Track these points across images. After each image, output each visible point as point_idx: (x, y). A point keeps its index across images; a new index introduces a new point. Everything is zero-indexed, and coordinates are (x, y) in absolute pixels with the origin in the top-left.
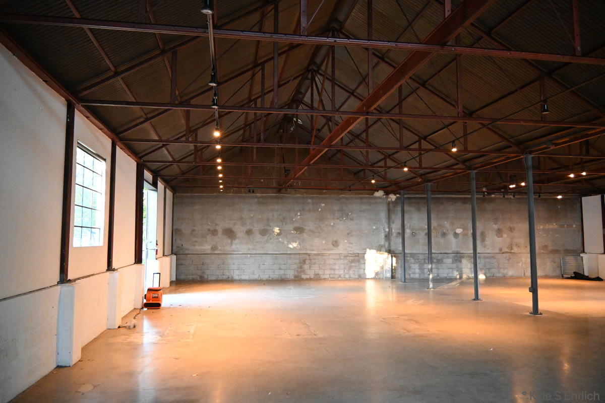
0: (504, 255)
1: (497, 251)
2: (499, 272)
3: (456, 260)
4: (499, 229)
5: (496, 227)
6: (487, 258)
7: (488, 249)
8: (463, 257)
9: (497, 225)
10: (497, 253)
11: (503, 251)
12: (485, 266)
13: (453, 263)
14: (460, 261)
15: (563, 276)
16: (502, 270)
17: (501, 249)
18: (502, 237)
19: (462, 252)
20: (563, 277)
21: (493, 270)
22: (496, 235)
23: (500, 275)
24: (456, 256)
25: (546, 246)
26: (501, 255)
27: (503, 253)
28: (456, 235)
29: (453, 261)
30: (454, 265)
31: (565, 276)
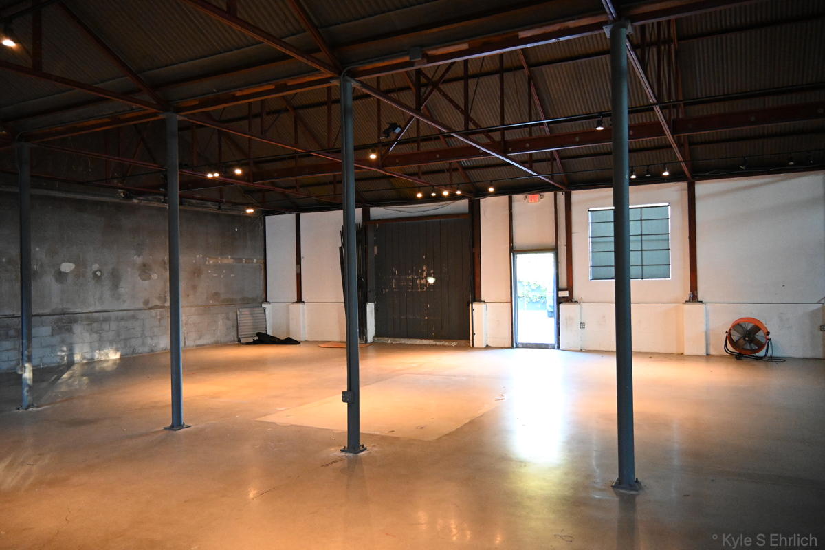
0: (153, 312)
1: (141, 305)
2: (143, 344)
3: (60, 328)
4: (144, 265)
5: (138, 260)
6: (122, 319)
7: (124, 302)
8: (75, 321)
9: (141, 257)
10: (140, 310)
11: (150, 305)
12: (118, 336)
13: (52, 335)
14: (70, 330)
15: (239, 341)
16: (149, 341)
17: (146, 302)
18: (149, 278)
19: (72, 311)
20: (239, 343)
21: (133, 342)
22: (140, 275)
23: (146, 349)
24: (60, 320)
25: (216, 294)
26: (147, 311)
27: (150, 309)
28: (61, 276)
29: (53, 330)
30: (56, 339)
31: (243, 340)
